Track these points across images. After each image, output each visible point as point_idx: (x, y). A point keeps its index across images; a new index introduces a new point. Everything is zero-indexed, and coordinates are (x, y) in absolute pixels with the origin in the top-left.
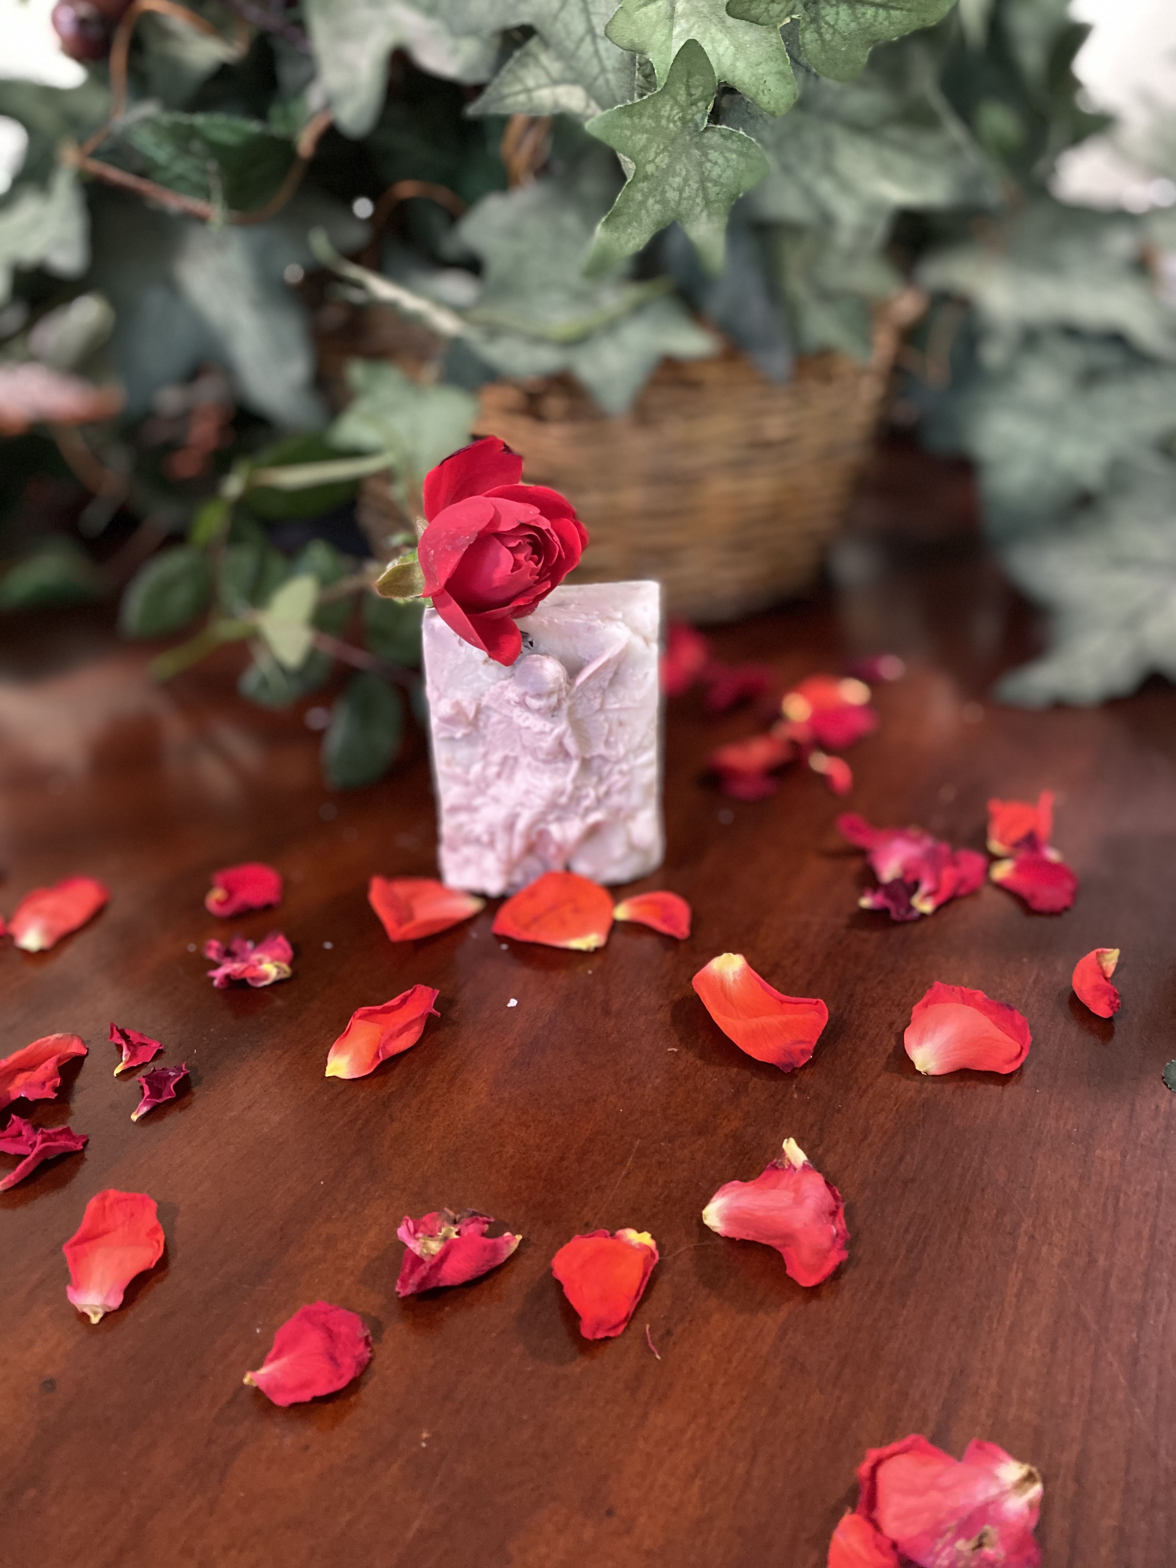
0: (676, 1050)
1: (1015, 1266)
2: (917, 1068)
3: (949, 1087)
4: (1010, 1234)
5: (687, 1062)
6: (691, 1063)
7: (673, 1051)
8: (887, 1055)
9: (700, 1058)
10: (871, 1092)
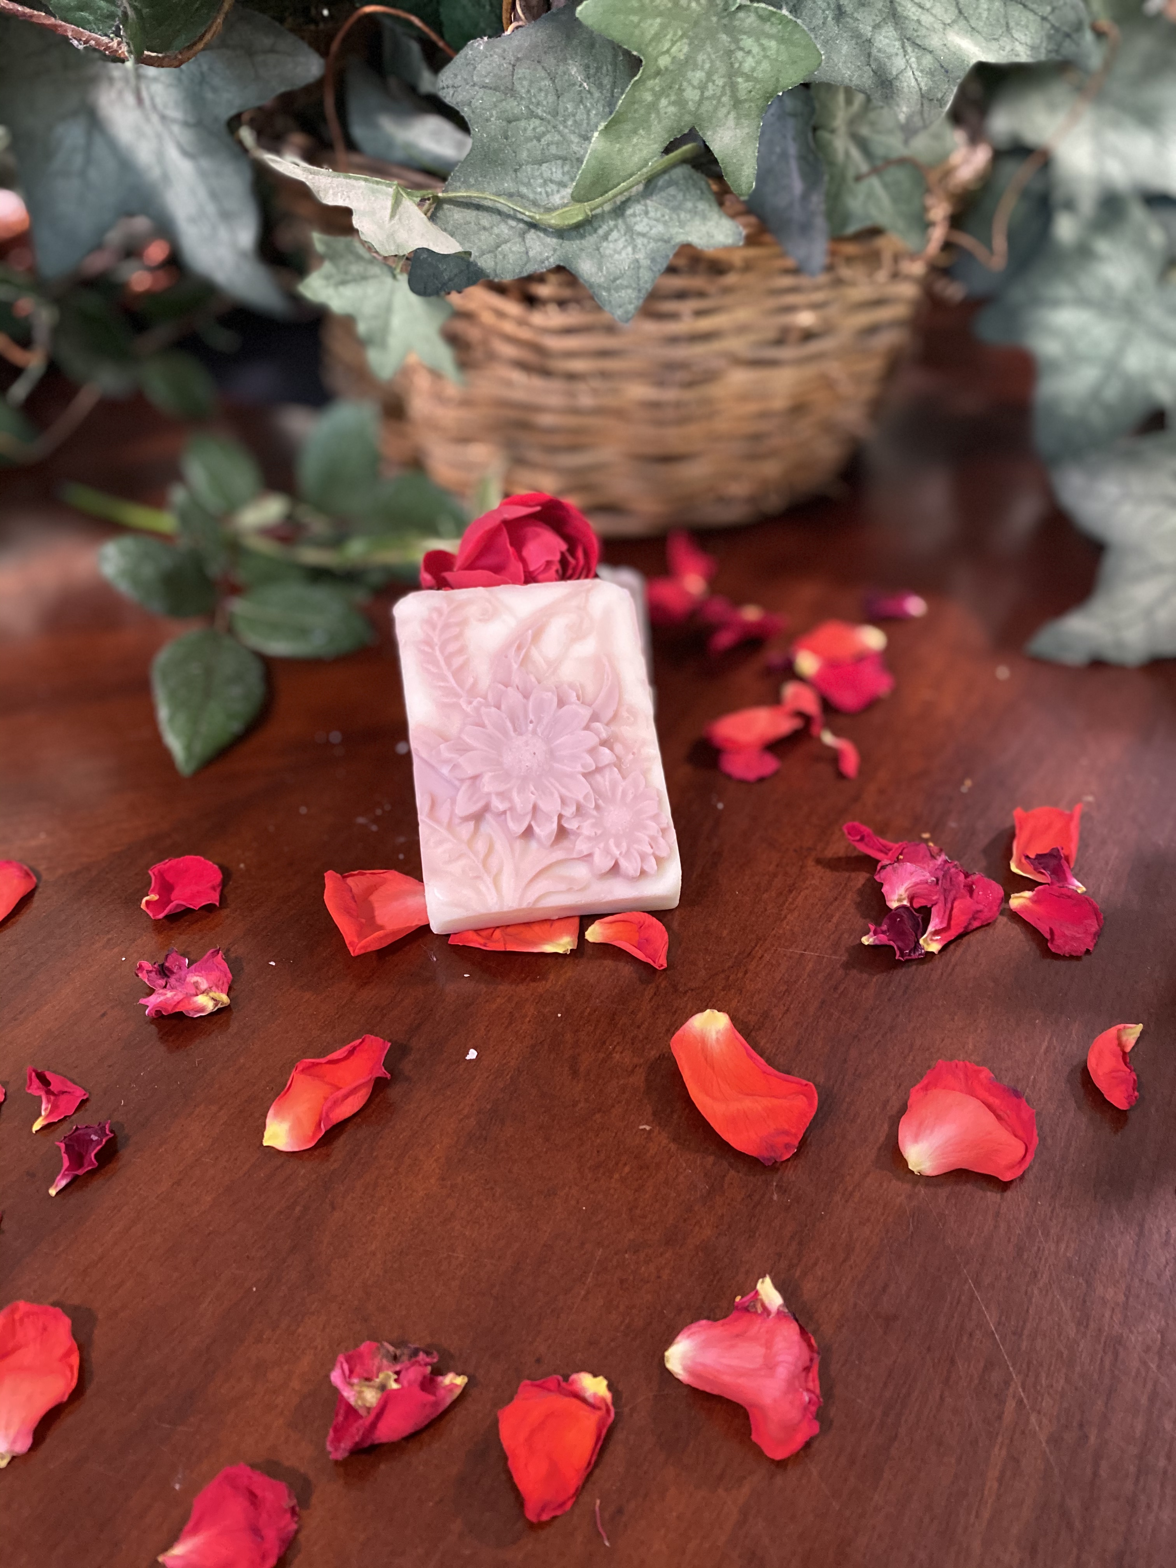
0: (648, 1128)
1: (1000, 1439)
2: (910, 1167)
3: (943, 1192)
4: (996, 1395)
5: (659, 1145)
6: (664, 1147)
7: (645, 1129)
8: (878, 1145)
9: (674, 1140)
10: (857, 1195)
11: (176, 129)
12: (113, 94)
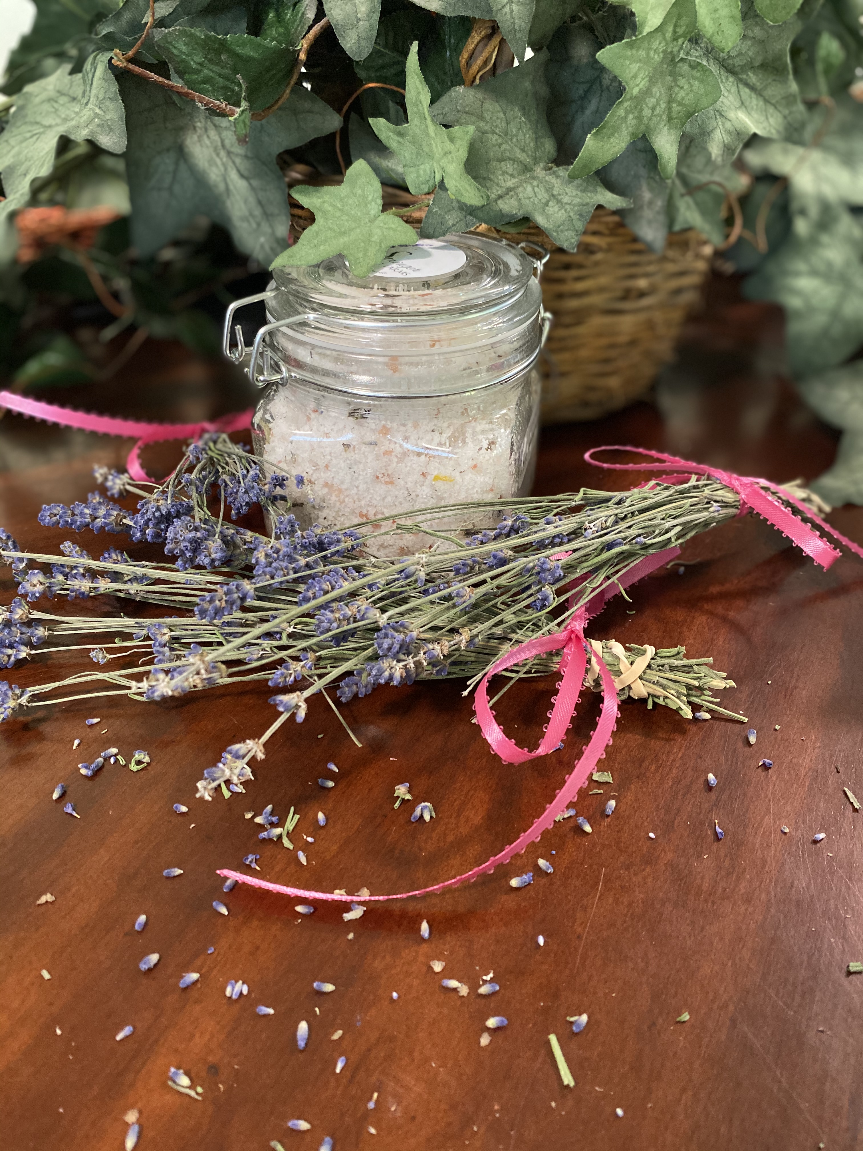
11: (238, 161)
12: (195, 137)
